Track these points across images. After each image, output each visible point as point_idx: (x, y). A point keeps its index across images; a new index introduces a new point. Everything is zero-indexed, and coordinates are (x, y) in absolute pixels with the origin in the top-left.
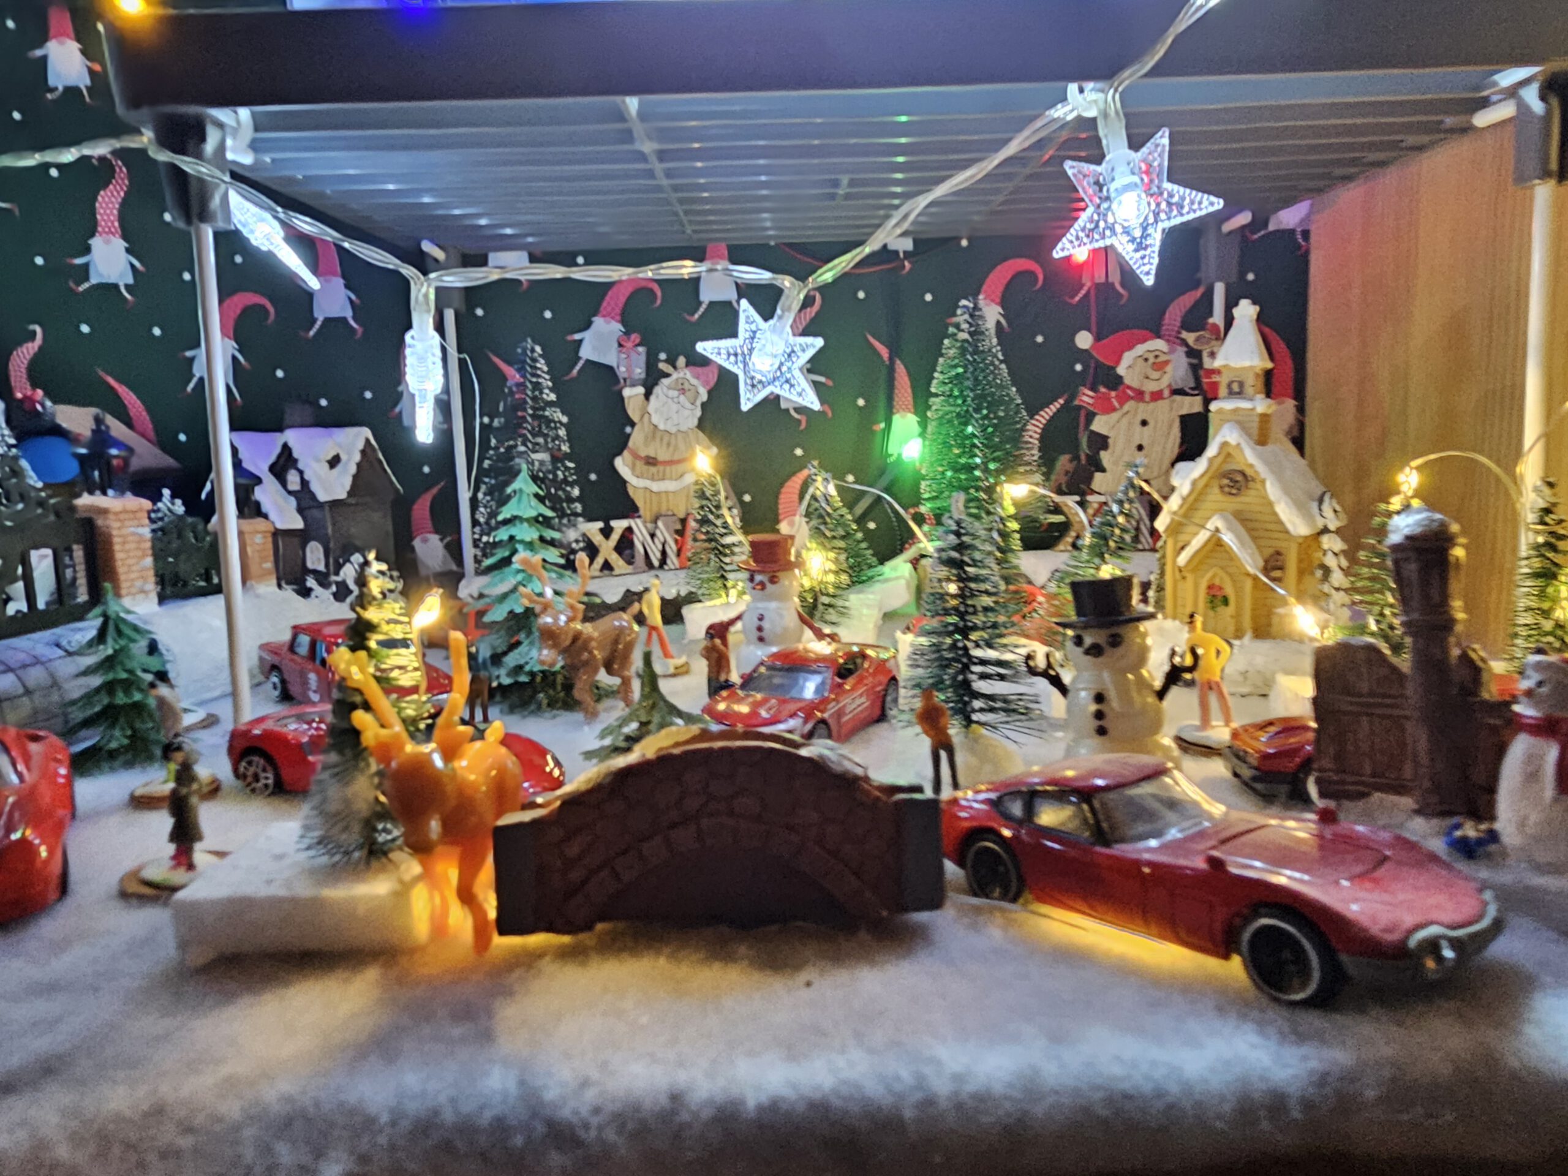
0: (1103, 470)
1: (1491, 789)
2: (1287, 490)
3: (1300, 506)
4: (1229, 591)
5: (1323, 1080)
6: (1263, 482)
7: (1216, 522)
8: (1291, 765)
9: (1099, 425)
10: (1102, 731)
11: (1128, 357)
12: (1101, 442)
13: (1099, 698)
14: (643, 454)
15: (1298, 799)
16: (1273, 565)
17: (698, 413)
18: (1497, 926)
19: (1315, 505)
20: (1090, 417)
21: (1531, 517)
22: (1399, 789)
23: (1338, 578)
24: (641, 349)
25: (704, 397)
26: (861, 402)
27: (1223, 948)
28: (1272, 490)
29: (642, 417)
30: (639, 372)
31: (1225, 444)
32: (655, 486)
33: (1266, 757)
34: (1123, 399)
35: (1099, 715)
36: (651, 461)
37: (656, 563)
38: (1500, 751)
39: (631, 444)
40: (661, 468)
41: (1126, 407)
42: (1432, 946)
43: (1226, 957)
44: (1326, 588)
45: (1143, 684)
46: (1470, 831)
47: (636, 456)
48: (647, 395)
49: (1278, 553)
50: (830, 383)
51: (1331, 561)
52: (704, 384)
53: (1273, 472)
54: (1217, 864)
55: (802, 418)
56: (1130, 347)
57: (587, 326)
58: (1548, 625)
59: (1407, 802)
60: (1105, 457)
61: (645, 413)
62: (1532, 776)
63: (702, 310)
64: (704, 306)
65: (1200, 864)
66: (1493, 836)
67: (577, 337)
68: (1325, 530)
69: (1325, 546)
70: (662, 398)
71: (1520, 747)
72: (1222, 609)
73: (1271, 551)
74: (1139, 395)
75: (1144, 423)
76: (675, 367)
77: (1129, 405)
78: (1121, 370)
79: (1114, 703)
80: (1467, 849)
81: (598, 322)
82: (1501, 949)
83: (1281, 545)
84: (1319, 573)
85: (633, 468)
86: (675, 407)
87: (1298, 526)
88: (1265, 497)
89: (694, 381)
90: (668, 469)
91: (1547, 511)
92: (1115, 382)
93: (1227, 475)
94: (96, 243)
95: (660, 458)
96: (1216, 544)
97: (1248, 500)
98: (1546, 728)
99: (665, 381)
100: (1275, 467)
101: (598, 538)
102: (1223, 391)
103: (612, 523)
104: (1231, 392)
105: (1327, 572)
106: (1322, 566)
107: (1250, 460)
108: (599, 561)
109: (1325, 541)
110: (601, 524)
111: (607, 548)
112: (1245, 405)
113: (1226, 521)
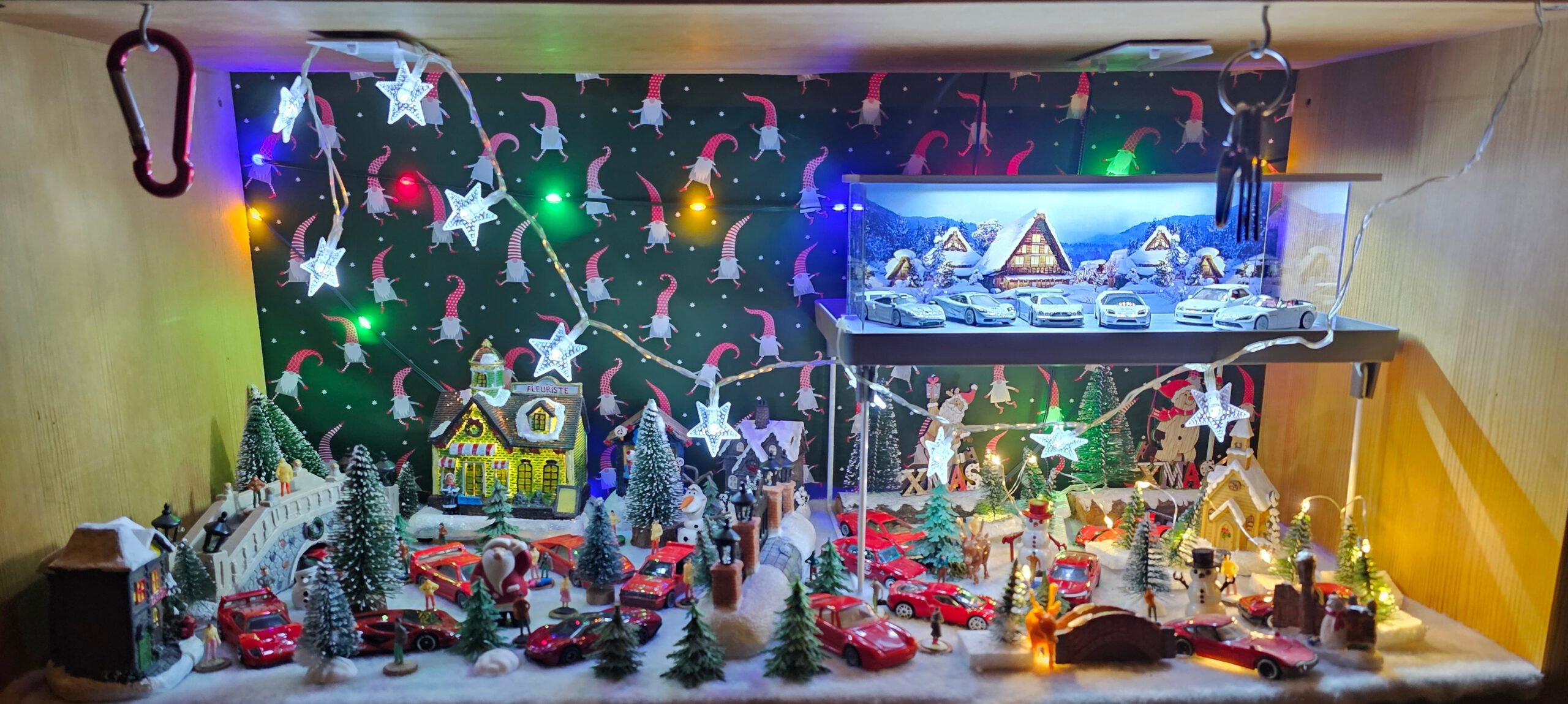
0: (1161, 449)
1: (1319, 627)
2: (1256, 492)
3: (1262, 498)
4: (1231, 531)
5: (1276, 694)
6: (1247, 488)
7: (1227, 504)
8: (1263, 614)
9: (1161, 427)
10: (1202, 602)
11: (1177, 394)
12: (1161, 435)
13: (1202, 591)
15: (1264, 625)
16: (1249, 523)
17: (963, 415)
18: (1317, 662)
19: (1268, 496)
20: (1158, 422)
21: (1345, 527)
22: (1296, 625)
23: (1275, 527)
24: (939, 385)
25: (966, 407)
26: (1032, 400)
27: (1253, 667)
28: (1250, 492)
30: (937, 395)
31: (1232, 471)
33: (1253, 612)
34: (1173, 414)
35: (1202, 597)
38: (1322, 617)
39: (929, 431)
41: (1174, 418)
42: (1302, 666)
43: (1253, 669)
45: (1216, 586)
46: (1314, 639)
47: (931, 436)
48: (939, 407)
49: (1252, 516)
50: (1017, 391)
51: (1272, 520)
52: (967, 401)
53: (1252, 483)
54: (1252, 648)
55: (1002, 408)
56: (1178, 388)
58: (1348, 564)
59: (1298, 629)
60: (1163, 442)
61: (936, 414)
62: (1329, 626)
65: (1248, 647)
66: (1319, 640)
68: (1271, 507)
69: (1272, 514)
70: (946, 408)
71: (1327, 618)
72: (1227, 538)
73: (1250, 515)
74: (1181, 412)
76: (954, 393)
77: (1177, 417)
78: (1173, 400)
79: (1207, 591)
80: (1312, 643)
82: (1317, 668)
83: (1253, 513)
84: (1268, 524)
86: (952, 412)
87: (1261, 507)
88: (1248, 493)
89: (963, 400)
91: (1350, 526)
92: (1169, 405)
93: (1231, 482)
94: (655, 318)
96: (1227, 510)
97: (1241, 493)
98: (1333, 614)
99: (949, 400)
100: (1252, 480)
101: (911, 478)
102: (1233, 445)
103: (919, 470)
104: (1236, 447)
105: (1271, 524)
106: (1269, 522)
107: (1243, 477)
108: (911, 488)
109: (1271, 512)
110: (913, 471)
111: (915, 483)
112: (1242, 454)
113: (1231, 502)
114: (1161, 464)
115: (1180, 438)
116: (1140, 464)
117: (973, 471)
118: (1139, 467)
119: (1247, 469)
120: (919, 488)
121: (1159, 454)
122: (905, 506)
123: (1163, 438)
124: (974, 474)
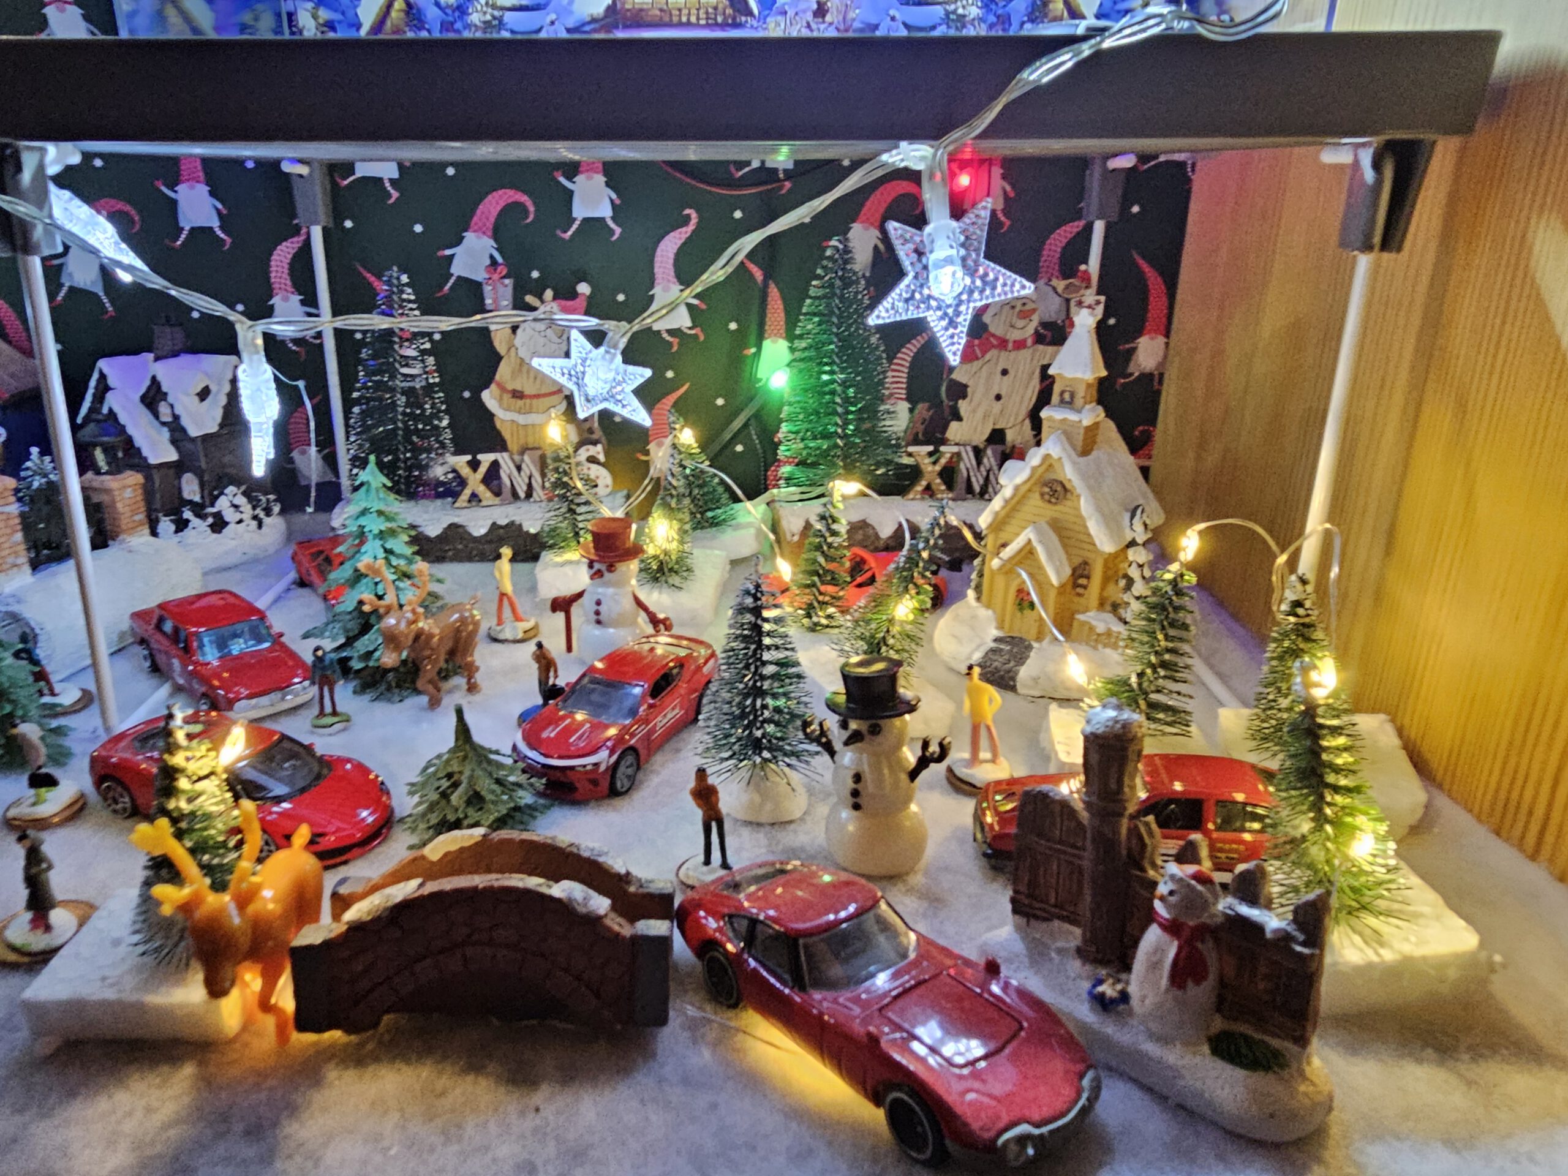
0: (959, 419)
2: (1099, 509)
3: (1110, 522)
4: (1035, 596)
6: (1079, 496)
7: (1028, 534)
9: (959, 376)
10: (856, 807)
12: (960, 391)
14: (510, 387)
16: (1079, 576)
19: (1127, 516)
23: (1139, 587)
24: (507, 281)
26: (733, 326)
28: (1085, 506)
29: (509, 350)
30: (506, 304)
31: (1047, 456)
32: (521, 419)
34: (986, 348)
36: (517, 395)
37: (522, 495)
39: (497, 377)
40: (528, 401)
41: (988, 357)
44: (1126, 597)
45: (898, 765)
47: (502, 388)
48: (515, 328)
49: (1086, 563)
50: (703, 306)
51: (1134, 572)
53: (1090, 488)
55: (675, 341)
57: (459, 241)
59: (1076, 937)
60: (963, 406)
61: (511, 346)
62: (1154, 966)
63: (575, 227)
64: (577, 223)
66: (1124, 997)
67: (448, 252)
68: (1132, 543)
69: (1131, 558)
70: (529, 331)
72: (1027, 612)
73: (1080, 560)
74: (1003, 344)
75: (1005, 372)
76: (542, 302)
77: (992, 354)
78: (987, 318)
79: (870, 783)
81: (470, 237)
83: (1089, 556)
84: (1122, 583)
85: (500, 400)
86: (542, 340)
87: (1106, 545)
88: (1079, 509)
90: (535, 401)
93: (1045, 484)
95: (527, 392)
96: (1027, 553)
97: (1064, 509)
100: (1094, 483)
101: (465, 471)
102: (1055, 398)
103: (480, 457)
104: (1062, 401)
105: (1130, 582)
106: (1126, 576)
107: (1069, 473)
108: (467, 493)
109: (1131, 554)
110: (469, 457)
111: (475, 481)
112: (1073, 417)
113: (1039, 532)
114: (955, 449)
115: (998, 397)
116: (911, 449)
117: (592, 460)
118: (910, 455)
119: (1085, 452)
120: (482, 490)
121: (955, 430)
122: (453, 527)
123: (964, 397)
124: (594, 467)
